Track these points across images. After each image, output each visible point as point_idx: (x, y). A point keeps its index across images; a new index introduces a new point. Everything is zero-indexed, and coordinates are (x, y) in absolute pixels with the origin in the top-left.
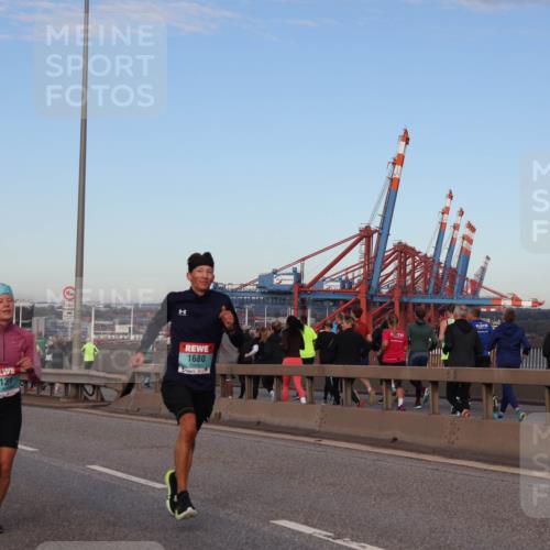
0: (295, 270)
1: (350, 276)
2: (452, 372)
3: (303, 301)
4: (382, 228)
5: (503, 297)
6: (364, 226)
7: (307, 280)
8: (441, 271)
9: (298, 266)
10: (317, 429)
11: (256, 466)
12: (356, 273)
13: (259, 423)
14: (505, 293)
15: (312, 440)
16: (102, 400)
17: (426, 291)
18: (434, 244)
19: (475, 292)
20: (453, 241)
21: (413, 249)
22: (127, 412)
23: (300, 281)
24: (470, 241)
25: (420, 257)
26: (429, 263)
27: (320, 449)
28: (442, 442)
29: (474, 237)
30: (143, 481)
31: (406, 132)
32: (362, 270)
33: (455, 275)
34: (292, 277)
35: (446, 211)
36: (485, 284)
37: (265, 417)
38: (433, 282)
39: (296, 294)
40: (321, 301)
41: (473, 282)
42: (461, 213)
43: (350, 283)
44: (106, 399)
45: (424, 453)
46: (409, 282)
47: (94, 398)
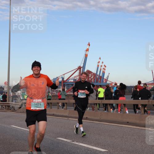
0: (62, 77)
1: (76, 78)
2: (100, 101)
3: (64, 84)
4: (83, 66)
5: (113, 83)
6: (79, 66)
7: (65, 79)
8: (98, 77)
9: (63, 76)
10: (68, 115)
11: (53, 125)
12: (77, 78)
13: (53, 114)
14: (113, 82)
15: (67, 118)
16: (14, 109)
17: (94, 82)
18: (96, 70)
19: (106, 82)
20: (101, 69)
21: (91, 72)
22: (21, 112)
23: (63, 80)
24: (105, 69)
25: (93, 74)
26: (95, 75)
27: (68, 120)
28: (98, 118)
29: (106, 68)
30: (25, 129)
31: (89, 43)
32: (79, 77)
33: (101, 78)
34: (61, 79)
35: (99, 62)
36: (108, 80)
37: (55, 113)
38: (96, 79)
39: (62, 83)
40: (69, 84)
41: (106, 79)
42: (103, 63)
43: (76, 80)
44: (15, 109)
45: (94, 121)
46: (90, 80)
47: (12, 109)
